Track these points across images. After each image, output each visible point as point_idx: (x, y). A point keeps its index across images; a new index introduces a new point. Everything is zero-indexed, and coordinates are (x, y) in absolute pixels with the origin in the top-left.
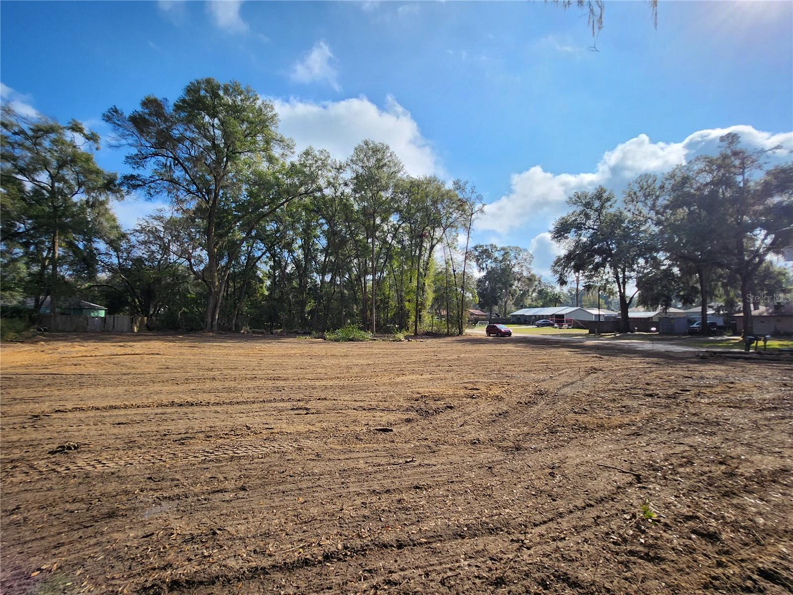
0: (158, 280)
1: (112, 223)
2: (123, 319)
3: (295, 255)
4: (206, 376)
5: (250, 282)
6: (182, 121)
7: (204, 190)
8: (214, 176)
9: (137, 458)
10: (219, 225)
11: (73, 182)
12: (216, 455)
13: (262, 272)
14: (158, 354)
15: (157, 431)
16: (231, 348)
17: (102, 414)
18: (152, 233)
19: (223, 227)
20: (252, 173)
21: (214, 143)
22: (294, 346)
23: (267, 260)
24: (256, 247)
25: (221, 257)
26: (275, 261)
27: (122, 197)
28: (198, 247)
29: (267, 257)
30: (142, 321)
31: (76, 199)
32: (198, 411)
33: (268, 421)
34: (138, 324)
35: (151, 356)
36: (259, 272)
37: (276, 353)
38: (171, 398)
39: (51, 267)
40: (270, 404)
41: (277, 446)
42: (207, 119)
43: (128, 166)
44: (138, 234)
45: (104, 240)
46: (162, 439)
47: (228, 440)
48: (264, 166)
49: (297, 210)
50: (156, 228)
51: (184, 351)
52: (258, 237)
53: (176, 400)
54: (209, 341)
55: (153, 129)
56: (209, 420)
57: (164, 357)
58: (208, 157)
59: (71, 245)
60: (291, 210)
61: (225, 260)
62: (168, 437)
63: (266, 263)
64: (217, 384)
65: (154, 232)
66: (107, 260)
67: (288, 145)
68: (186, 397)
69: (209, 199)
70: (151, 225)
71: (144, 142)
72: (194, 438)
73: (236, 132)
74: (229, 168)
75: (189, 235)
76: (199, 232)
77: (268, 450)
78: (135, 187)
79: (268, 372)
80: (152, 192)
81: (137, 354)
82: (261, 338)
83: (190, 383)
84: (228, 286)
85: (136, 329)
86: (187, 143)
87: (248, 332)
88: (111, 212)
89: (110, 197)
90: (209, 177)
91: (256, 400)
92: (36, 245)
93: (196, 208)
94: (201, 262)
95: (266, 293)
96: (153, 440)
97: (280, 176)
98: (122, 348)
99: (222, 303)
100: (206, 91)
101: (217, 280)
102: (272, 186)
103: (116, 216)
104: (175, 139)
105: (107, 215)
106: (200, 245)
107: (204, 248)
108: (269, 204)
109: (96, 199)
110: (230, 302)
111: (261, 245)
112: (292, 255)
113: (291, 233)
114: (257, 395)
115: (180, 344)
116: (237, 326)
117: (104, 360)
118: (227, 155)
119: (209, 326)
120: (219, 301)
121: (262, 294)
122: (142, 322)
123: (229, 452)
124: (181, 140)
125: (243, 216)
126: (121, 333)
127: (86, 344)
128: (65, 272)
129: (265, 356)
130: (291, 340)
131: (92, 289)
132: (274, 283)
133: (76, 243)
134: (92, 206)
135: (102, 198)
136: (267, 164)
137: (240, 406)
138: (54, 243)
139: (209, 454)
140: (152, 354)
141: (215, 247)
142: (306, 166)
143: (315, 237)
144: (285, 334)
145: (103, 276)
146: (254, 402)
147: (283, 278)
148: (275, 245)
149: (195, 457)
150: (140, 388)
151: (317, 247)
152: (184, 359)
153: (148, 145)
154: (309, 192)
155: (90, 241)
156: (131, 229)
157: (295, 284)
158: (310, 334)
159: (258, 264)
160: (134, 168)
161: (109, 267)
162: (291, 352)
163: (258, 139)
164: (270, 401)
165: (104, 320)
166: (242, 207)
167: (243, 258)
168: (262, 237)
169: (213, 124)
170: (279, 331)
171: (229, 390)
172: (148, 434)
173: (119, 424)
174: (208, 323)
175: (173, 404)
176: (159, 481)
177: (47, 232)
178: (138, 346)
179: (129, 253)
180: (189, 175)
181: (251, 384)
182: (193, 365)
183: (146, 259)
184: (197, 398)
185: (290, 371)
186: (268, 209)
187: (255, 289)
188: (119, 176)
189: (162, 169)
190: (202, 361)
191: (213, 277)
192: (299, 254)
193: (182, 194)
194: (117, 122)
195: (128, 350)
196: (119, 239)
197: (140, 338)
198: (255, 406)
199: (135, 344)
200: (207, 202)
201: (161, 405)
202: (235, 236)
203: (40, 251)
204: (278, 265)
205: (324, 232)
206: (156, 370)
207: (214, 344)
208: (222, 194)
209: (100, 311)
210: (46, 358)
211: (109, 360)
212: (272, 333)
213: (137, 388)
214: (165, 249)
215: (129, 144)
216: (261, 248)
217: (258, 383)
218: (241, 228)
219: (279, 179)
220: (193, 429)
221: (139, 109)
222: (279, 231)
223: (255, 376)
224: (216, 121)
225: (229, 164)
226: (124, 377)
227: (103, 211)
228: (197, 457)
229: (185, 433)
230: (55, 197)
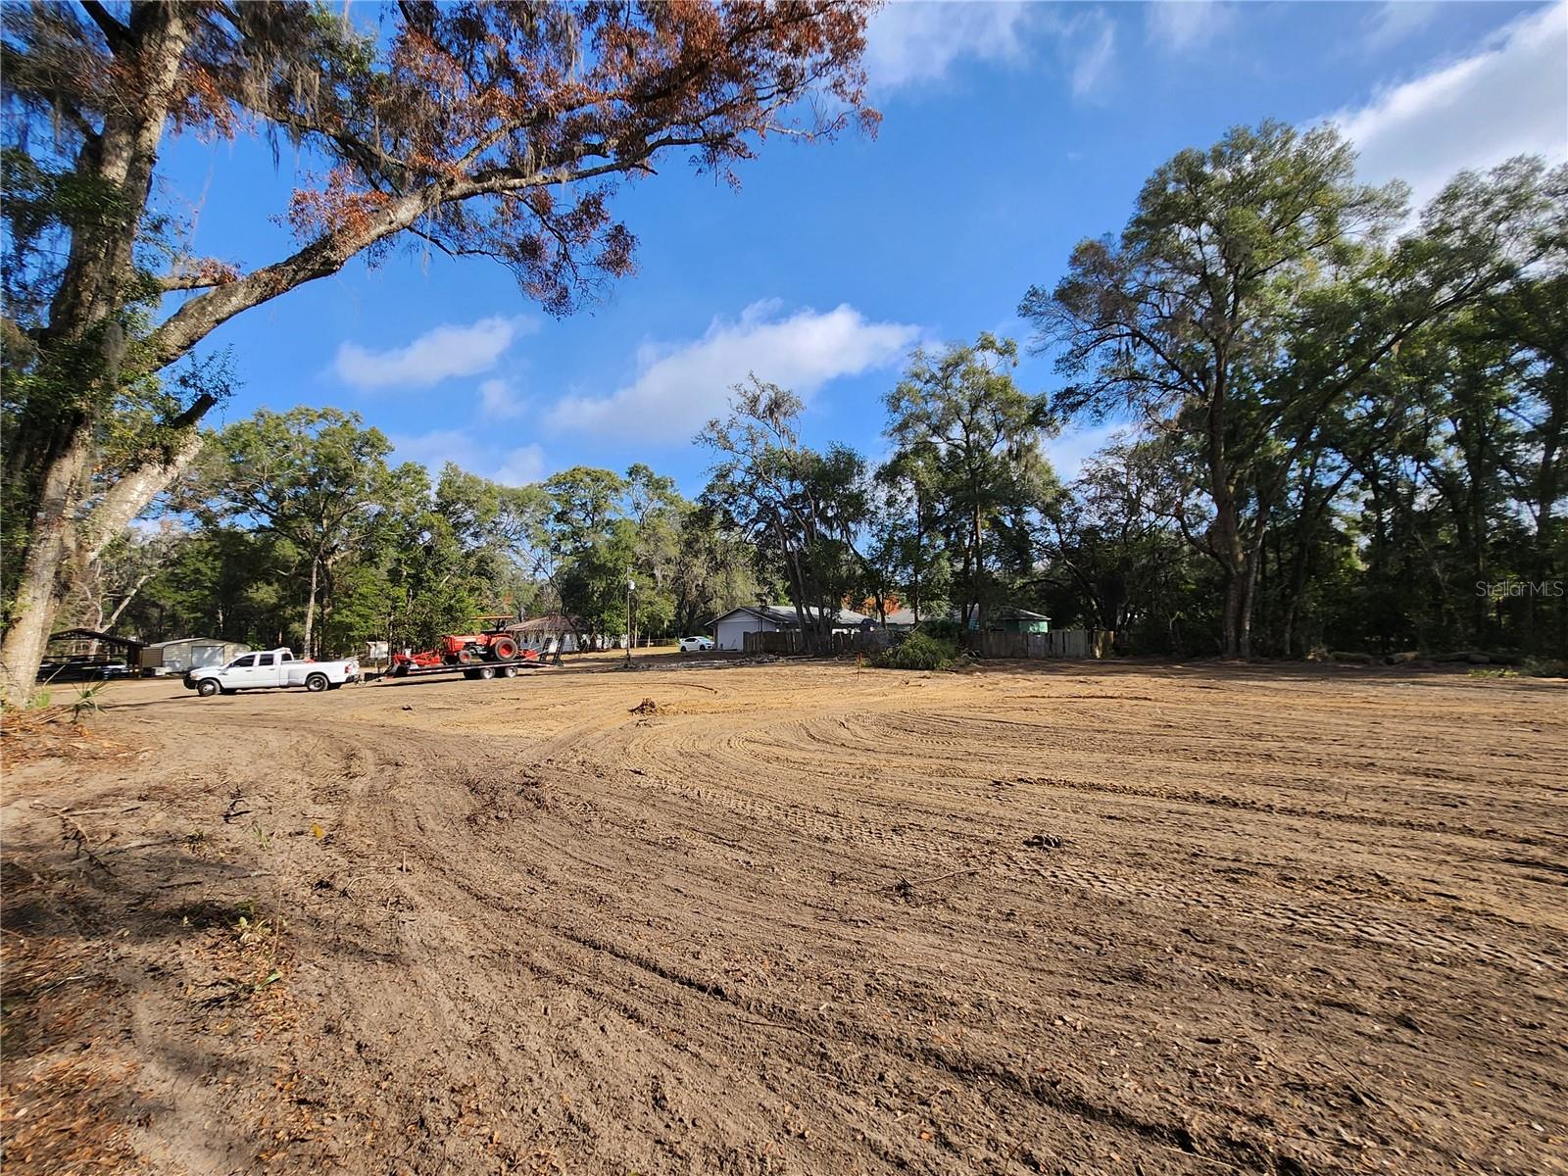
0: (1126, 563)
1: (1045, 477)
2: (1076, 635)
3: (1437, 463)
4: (1251, 750)
5: (1317, 547)
6: (1138, 260)
7: (1195, 375)
8: (1212, 340)
9: (1154, 887)
10: (1232, 438)
11: (989, 427)
12: (1314, 923)
13: (1345, 519)
14: (1146, 699)
15: (1178, 845)
16: (1290, 694)
17: (1081, 795)
18: (1109, 480)
19: (1242, 439)
20: (1296, 304)
21: (1204, 274)
22: (1465, 694)
23: (1356, 489)
24: (1323, 465)
25: (1243, 501)
26: (1376, 489)
27: (1057, 429)
28: (1192, 490)
29: (1355, 483)
30: (1107, 638)
31: (995, 452)
32: (1251, 821)
33: (1437, 877)
34: (1100, 644)
35: (1135, 702)
36: (1336, 521)
37: (1413, 709)
38: (1191, 785)
39: (975, 560)
40: (1429, 833)
41: (1483, 946)
42: (1185, 233)
43: (1060, 375)
44: (1085, 486)
45: (1037, 507)
46: (1192, 862)
47: (1337, 898)
48: (1325, 277)
49: (1432, 351)
50: (1113, 470)
51: (1192, 695)
52: (1326, 440)
53: (1200, 791)
54: (1237, 677)
55: (1092, 298)
56: (1280, 843)
57: (1158, 704)
58: (1196, 307)
59: (996, 524)
60: (1412, 356)
61: (1253, 504)
62: (1200, 860)
63: (1352, 496)
64: (1277, 769)
65: (1110, 479)
66: (1043, 539)
67: (1387, 201)
68: (1220, 788)
69: (1207, 388)
70: (1104, 468)
71: (1080, 325)
72: (1257, 874)
73: (1251, 232)
74: (1244, 310)
75: (1173, 469)
76: (1190, 460)
77: (1455, 949)
78: (1074, 407)
79: (1404, 754)
80: (1101, 408)
81: (1111, 697)
82: (1363, 673)
83: (1220, 760)
84: (1264, 561)
85: (1098, 653)
86: (1153, 297)
87: (1325, 659)
88: (1043, 459)
89: (1040, 437)
90: (1201, 347)
91: (1387, 818)
92: (956, 530)
93: (1181, 414)
94: (1203, 518)
95: (1362, 567)
96: (1175, 859)
97: (1371, 284)
98: (1084, 685)
99: (1254, 597)
100: (1178, 181)
101: (1239, 549)
102: (1354, 315)
103: (1050, 463)
104: (1131, 299)
105: (1038, 466)
106: (1197, 484)
107: (1203, 490)
108: (1348, 358)
109: (1020, 444)
110: (1273, 593)
111: (1336, 459)
112: (1427, 466)
113: (1420, 410)
114: (1385, 807)
115: (1181, 683)
116: (1294, 644)
117: (1062, 704)
118: (1235, 287)
119: (1232, 647)
120: (1247, 593)
121: (1352, 570)
122: (1106, 640)
123: (1347, 925)
124: (1140, 297)
125: (1286, 404)
126: (1077, 659)
127: (1031, 678)
128: (992, 564)
129: (1384, 716)
130: (1450, 678)
131: (1027, 588)
132: (1379, 542)
133: (1002, 518)
134: (1017, 457)
135: (1028, 441)
136: (1332, 268)
137: (1347, 825)
138: (976, 524)
139: (1297, 917)
140: (1136, 698)
141: (1228, 483)
142: (1449, 231)
143: (1501, 404)
144: (1426, 663)
145: (1040, 566)
146: (1382, 823)
147: (1405, 527)
148: (1374, 449)
149: (1268, 914)
150: (1131, 759)
151: (1513, 429)
152: (1196, 711)
153: (1087, 327)
154: (1468, 292)
155: (1019, 512)
156: (1073, 480)
157: (1443, 536)
158: (1514, 663)
159: (1334, 503)
160: (1069, 376)
161: (1049, 551)
162: (1461, 710)
163: (1302, 223)
164: (1430, 828)
165: (1048, 637)
166: (1281, 386)
167: (1293, 495)
168: (1338, 438)
169: (1199, 238)
170: (1410, 655)
171: (1310, 786)
172: (1164, 846)
173: (1110, 818)
174: (1231, 639)
175: (1196, 797)
176: (1204, 942)
177: (967, 510)
178: (1108, 683)
179: (1075, 522)
180: (1162, 355)
181: (1362, 779)
182: (1217, 723)
183: (1101, 528)
184: (1243, 793)
185: (1472, 760)
186: (1345, 371)
187: (1332, 561)
188: (1049, 397)
189: (1113, 361)
190: (1233, 718)
191: (1231, 546)
192: (1453, 458)
193: (1154, 396)
194: (1038, 310)
195: (1095, 690)
196: (1058, 501)
197: (1109, 668)
198: (1386, 831)
199: (1102, 678)
200: (1204, 396)
201: (1173, 796)
202: (1270, 450)
203: (961, 538)
204: (1387, 494)
205: (1533, 383)
206: (1148, 728)
207: (1251, 683)
208: (1233, 370)
209: (1041, 624)
210: (986, 696)
211: (1070, 705)
212: (1390, 662)
213: (1125, 758)
214: (1133, 506)
215: (1059, 339)
216: (1336, 464)
217: (1382, 779)
218: (1283, 433)
219: (1369, 291)
220: (1248, 854)
221: (1068, 272)
222: (1383, 415)
223: (1369, 761)
224: (1205, 228)
225: (1241, 304)
226: (1099, 736)
227: (1032, 461)
228: (1274, 917)
229: (1234, 860)
230: (972, 457)
